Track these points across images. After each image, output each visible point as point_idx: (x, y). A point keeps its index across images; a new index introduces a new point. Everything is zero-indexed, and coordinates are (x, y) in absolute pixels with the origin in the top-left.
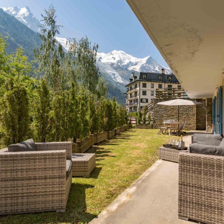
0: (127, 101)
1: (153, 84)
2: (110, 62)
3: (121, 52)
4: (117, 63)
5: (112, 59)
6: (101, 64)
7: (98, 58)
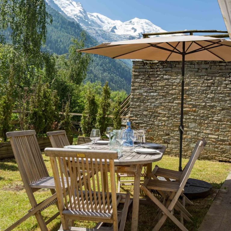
2: (128, 35)
3: (145, 22)
4: (139, 37)
5: (131, 30)
6: (115, 36)
7: (111, 27)
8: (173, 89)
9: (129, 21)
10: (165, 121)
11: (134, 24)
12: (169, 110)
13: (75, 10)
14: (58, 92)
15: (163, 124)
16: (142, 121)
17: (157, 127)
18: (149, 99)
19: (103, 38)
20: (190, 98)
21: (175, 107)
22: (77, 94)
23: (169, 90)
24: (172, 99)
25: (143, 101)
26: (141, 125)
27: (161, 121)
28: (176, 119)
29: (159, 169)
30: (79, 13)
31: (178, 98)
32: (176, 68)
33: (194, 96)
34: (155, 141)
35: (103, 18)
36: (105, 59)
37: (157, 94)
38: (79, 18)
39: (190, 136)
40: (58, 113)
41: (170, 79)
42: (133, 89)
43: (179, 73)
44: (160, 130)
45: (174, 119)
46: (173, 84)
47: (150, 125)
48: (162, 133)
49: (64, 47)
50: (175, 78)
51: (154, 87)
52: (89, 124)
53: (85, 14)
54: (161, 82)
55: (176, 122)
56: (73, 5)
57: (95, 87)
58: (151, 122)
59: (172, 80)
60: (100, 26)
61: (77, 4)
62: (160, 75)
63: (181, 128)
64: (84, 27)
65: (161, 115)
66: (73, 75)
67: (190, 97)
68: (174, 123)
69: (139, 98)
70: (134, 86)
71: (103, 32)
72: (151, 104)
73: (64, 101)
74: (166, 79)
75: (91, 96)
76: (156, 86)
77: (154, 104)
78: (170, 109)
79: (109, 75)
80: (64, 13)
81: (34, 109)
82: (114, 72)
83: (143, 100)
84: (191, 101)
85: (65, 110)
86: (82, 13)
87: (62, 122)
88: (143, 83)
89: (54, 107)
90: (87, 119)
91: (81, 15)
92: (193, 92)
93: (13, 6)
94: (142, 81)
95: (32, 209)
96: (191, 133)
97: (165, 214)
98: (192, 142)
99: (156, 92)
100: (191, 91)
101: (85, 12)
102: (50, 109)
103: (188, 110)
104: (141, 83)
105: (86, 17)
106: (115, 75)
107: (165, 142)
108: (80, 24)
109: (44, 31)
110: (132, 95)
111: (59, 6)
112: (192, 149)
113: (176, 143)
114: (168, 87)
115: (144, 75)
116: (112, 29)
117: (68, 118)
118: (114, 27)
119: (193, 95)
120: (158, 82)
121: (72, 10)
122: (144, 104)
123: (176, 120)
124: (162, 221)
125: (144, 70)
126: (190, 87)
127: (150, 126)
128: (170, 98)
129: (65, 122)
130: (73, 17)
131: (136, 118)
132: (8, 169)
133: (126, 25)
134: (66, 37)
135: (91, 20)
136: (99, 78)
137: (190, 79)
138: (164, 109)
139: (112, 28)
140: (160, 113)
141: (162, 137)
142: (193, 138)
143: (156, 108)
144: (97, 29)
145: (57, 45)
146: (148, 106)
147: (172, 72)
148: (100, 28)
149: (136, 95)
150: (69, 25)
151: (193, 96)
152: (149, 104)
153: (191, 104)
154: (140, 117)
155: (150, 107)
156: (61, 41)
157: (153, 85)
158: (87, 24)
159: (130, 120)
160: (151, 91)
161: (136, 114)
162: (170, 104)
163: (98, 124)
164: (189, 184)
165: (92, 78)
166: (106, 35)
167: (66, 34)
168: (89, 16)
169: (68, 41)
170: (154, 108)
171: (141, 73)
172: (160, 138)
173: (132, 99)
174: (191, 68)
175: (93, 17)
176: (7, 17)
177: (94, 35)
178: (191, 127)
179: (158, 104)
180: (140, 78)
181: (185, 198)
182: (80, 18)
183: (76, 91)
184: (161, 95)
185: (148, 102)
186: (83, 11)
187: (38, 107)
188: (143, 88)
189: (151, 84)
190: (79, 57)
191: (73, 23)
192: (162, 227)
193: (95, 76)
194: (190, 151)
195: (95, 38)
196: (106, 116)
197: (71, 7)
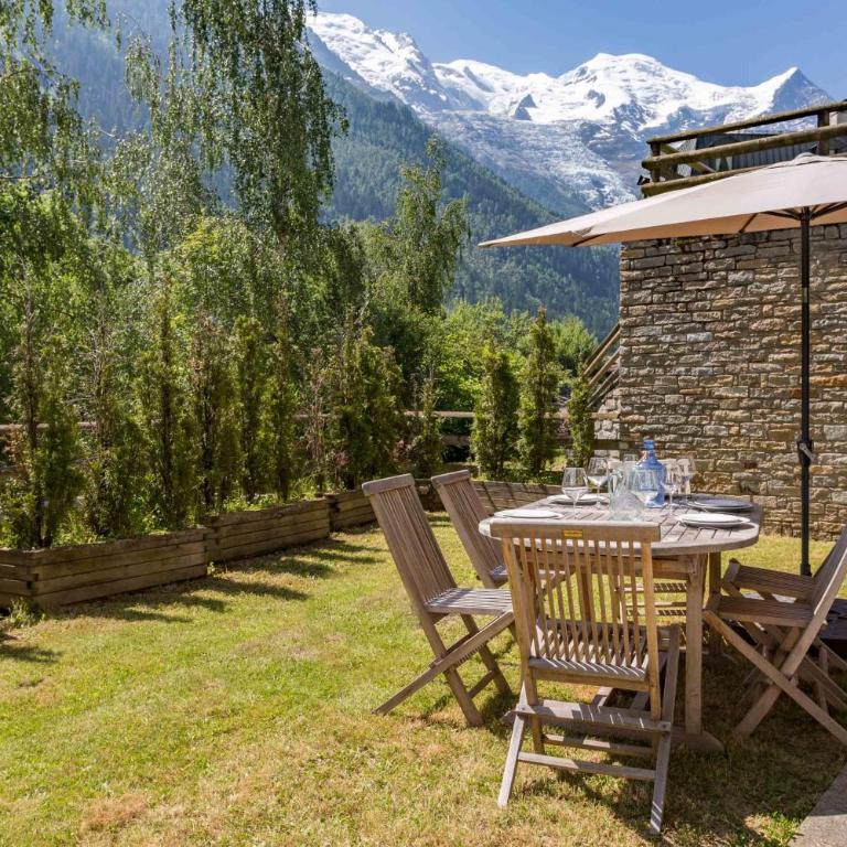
2: (575, 121)
3: (637, 64)
4: (613, 122)
5: (585, 101)
6: (531, 132)
7: (515, 103)
8: (763, 316)
9: (577, 70)
10: (737, 421)
11: (595, 79)
12: (752, 385)
13: (391, 63)
14: (395, 354)
15: (734, 430)
16: (661, 426)
17: (713, 442)
18: (683, 354)
19: (491, 143)
20: (827, 341)
21: (772, 375)
22: (438, 348)
23: (750, 319)
24: (761, 348)
25: (660, 361)
26: (658, 439)
27: (725, 423)
28: (779, 415)
29: (743, 569)
30: (408, 68)
31: (783, 342)
32: (770, 244)
33: (840, 334)
34: (707, 486)
35: (487, 75)
36: (504, 215)
37: (708, 337)
38: (407, 88)
39: (830, 467)
40: (400, 412)
41: (751, 283)
42: (625, 326)
43: (782, 259)
44: (723, 452)
45: (771, 413)
46: (762, 299)
47: (688, 435)
48: (731, 460)
49: (368, 192)
50: (769, 277)
51: (695, 314)
52: (496, 442)
53: (426, 69)
54: (719, 297)
55: (778, 422)
56: (384, 44)
57: (484, 316)
58: (691, 429)
59: (757, 287)
60: (477, 105)
61: (397, 38)
62: (715, 271)
63: (804, 447)
64: (425, 117)
65: (723, 404)
66: (415, 283)
67: (825, 338)
68: (770, 428)
69: (646, 354)
70: (628, 315)
71: (491, 123)
72: (688, 371)
73: (416, 378)
74: (737, 284)
75: (497, 357)
76: (703, 309)
77: (698, 369)
78: (755, 383)
79: (520, 269)
80: (361, 78)
81: (344, 408)
82: (535, 258)
83: (662, 359)
84: (828, 351)
85: (422, 404)
86: (417, 66)
87: (415, 440)
88: (659, 303)
89: (392, 399)
90: (490, 429)
91: (413, 76)
92: (836, 321)
93: (234, 96)
94: (656, 297)
95: (437, 661)
96: (834, 458)
97: (774, 683)
98: (837, 486)
99: (703, 330)
100: (829, 319)
101: (425, 63)
102: (383, 403)
103: (820, 382)
104: (651, 303)
105: (430, 80)
106: (538, 265)
107: (742, 490)
108: (413, 107)
109: (327, 161)
110: (624, 345)
111: (342, 55)
112: (838, 509)
113: (781, 491)
114: (744, 308)
115: (661, 277)
116: (518, 109)
117: (433, 427)
118: (525, 99)
119: (837, 330)
120: (709, 296)
121: (383, 64)
122: (665, 372)
123: (779, 418)
124: (767, 701)
125: (660, 261)
126: (825, 305)
127: (690, 439)
128: (756, 347)
129: (426, 438)
130: (388, 87)
131: (642, 418)
132: (311, 574)
133: (566, 84)
134: (371, 156)
135: (446, 87)
136: (488, 281)
137: (823, 277)
138: (735, 383)
139: (520, 105)
140: (720, 398)
141: (731, 473)
142: (841, 474)
143: (708, 382)
144: (468, 114)
145: (346, 189)
146: (678, 376)
147: (756, 258)
148: (476, 109)
149: (638, 343)
150: (378, 115)
151: (836, 334)
152: (683, 369)
153: (829, 362)
154: (652, 414)
155: (684, 381)
156: (357, 173)
157: (693, 306)
158: (434, 104)
159: (622, 423)
160: (686, 326)
161: (642, 403)
162: (755, 366)
163: (523, 440)
164: (835, 615)
165: (464, 283)
166: (500, 131)
167: (371, 148)
168: (438, 74)
169: (380, 171)
170: (699, 381)
171: (648, 271)
172: (725, 475)
173: (624, 356)
174: (824, 239)
175: (452, 78)
176: (219, 134)
177: (461, 138)
178: (833, 437)
179: (713, 366)
180: (648, 289)
181: (825, 651)
182: (410, 86)
183: (433, 339)
184: (722, 339)
185: (678, 365)
186: (418, 60)
187: (351, 401)
188: (659, 319)
189: (687, 303)
190: (427, 225)
191: (391, 106)
192: (766, 720)
193: (474, 277)
194: (832, 518)
195: (465, 148)
196: (547, 415)
197: (380, 54)
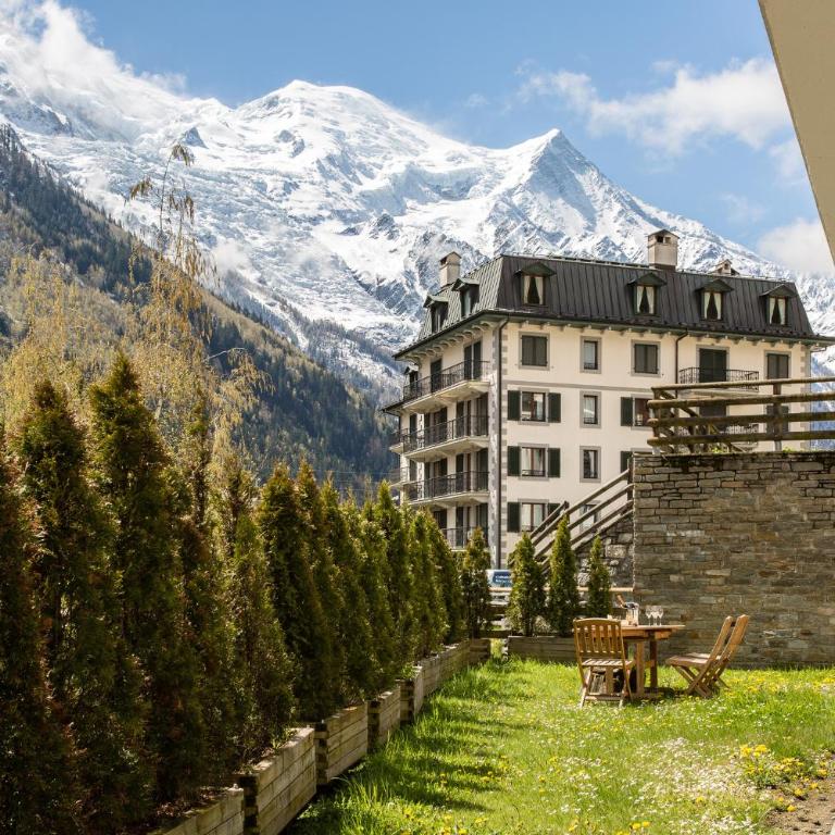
0: (404, 463)
1: (596, 343)
5: (276, 145)
7: (173, 136)
8: (741, 521)
9: (264, 100)
10: (723, 594)
11: (290, 114)
12: (732, 568)
15: (721, 600)
16: (666, 597)
17: (706, 608)
18: (683, 546)
25: (665, 550)
27: (715, 595)
32: (745, 471)
37: (701, 534)
41: (732, 497)
42: (639, 523)
46: (740, 508)
47: (687, 603)
51: (692, 517)
54: (709, 506)
58: (690, 599)
62: (706, 487)
65: (713, 581)
69: (655, 544)
70: (640, 515)
72: (687, 557)
74: (722, 498)
76: (697, 515)
77: (695, 556)
78: (735, 567)
83: (667, 548)
88: (665, 508)
94: (662, 503)
99: (698, 528)
104: (658, 507)
110: (638, 538)
114: (728, 515)
115: (666, 489)
120: (702, 504)
127: (689, 606)
131: (653, 591)
133: (249, 119)
138: (721, 566)
139: (181, 141)
140: (711, 577)
143: (702, 566)
149: (649, 536)
152: (683, 556)
154: (660, 588)
155: (684, 564)
159: (636, 596)
160: (685, 525)
161: (652, 580)
162: (735, 555)
170: (695, 565)
171: (656, 484)
173: (637, 546)
179: (706, 555)
180: (655, 497)
184: (712, 535)
185: (679, 552)
188: (664, 519)
189: (686, 509)
